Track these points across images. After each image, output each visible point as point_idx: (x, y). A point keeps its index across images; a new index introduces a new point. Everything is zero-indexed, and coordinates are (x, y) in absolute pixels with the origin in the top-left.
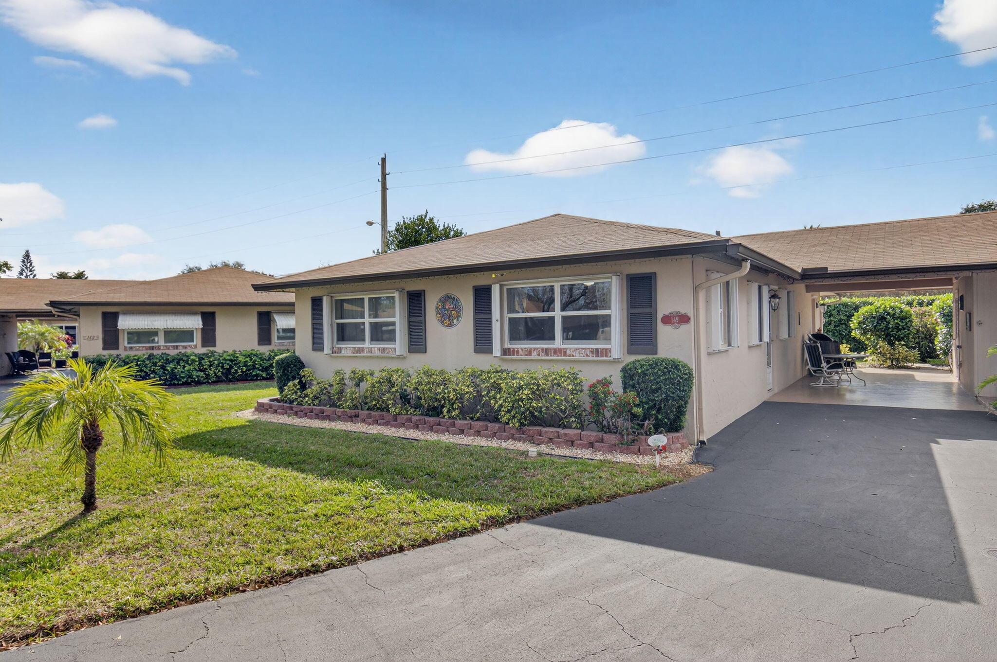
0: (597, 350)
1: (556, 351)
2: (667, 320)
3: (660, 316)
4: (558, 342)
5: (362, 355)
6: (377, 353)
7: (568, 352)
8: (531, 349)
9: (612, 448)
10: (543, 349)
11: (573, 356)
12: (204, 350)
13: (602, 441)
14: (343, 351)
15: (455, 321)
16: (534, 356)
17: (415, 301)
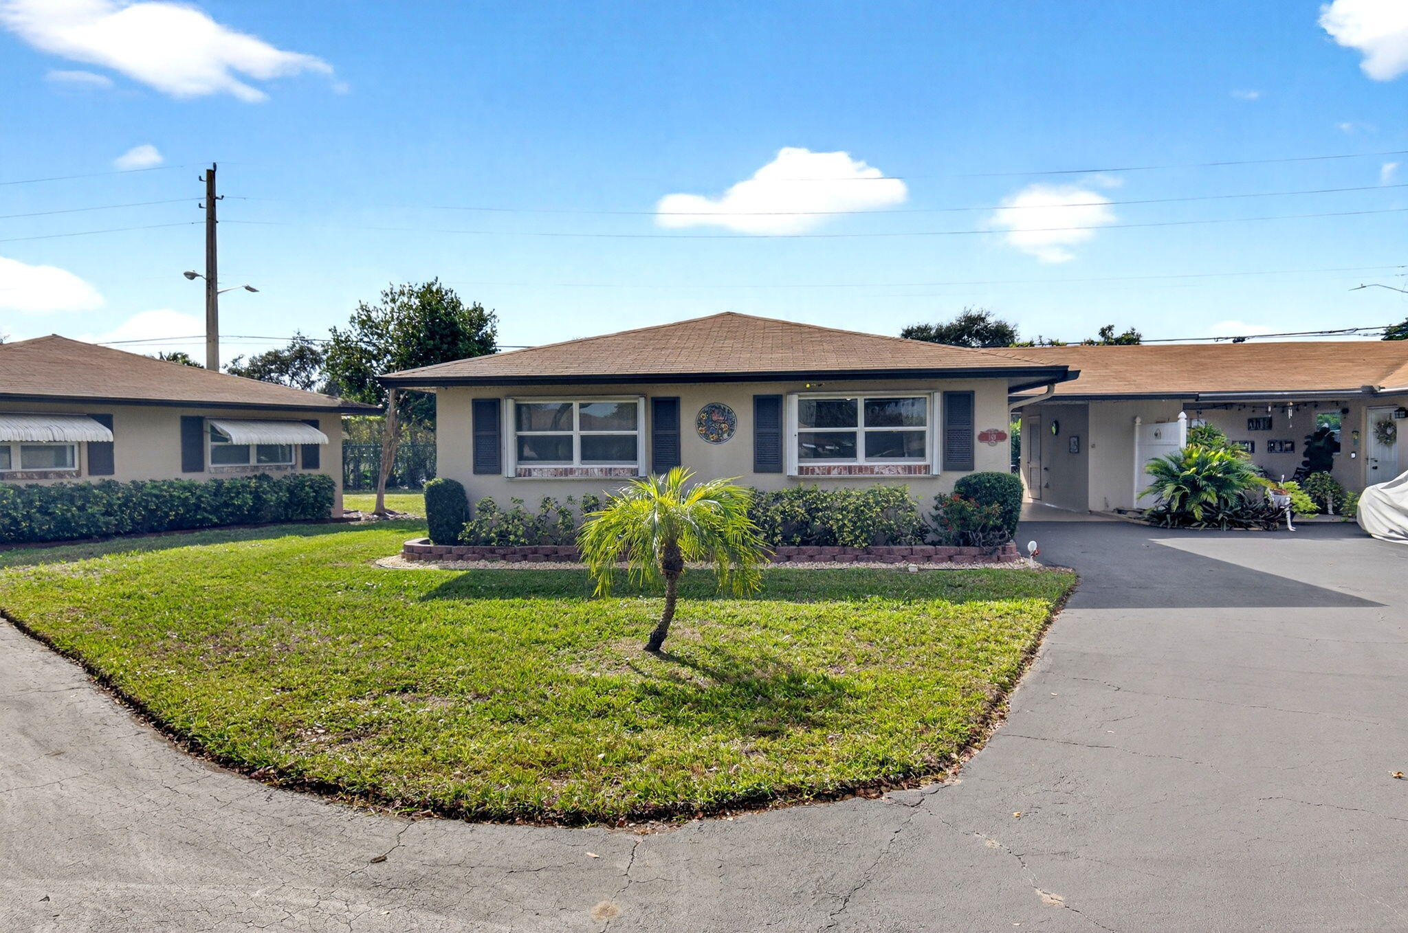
0: (910, 467)
1: (861, 469)
2: (984, 437)
3: (977, 432)
4: (861, 460)
5: (570, 477)
6: (598, 475)
7: (876, 470)
8: (830, 467)
9: (974, 559)
10: (845, 468)
11: (882, 473)
12: (95, 480)
13: (960, 553)
14: (534, 473)
15: (725, 436)
16: (834, 474)
17: (665, 411)
